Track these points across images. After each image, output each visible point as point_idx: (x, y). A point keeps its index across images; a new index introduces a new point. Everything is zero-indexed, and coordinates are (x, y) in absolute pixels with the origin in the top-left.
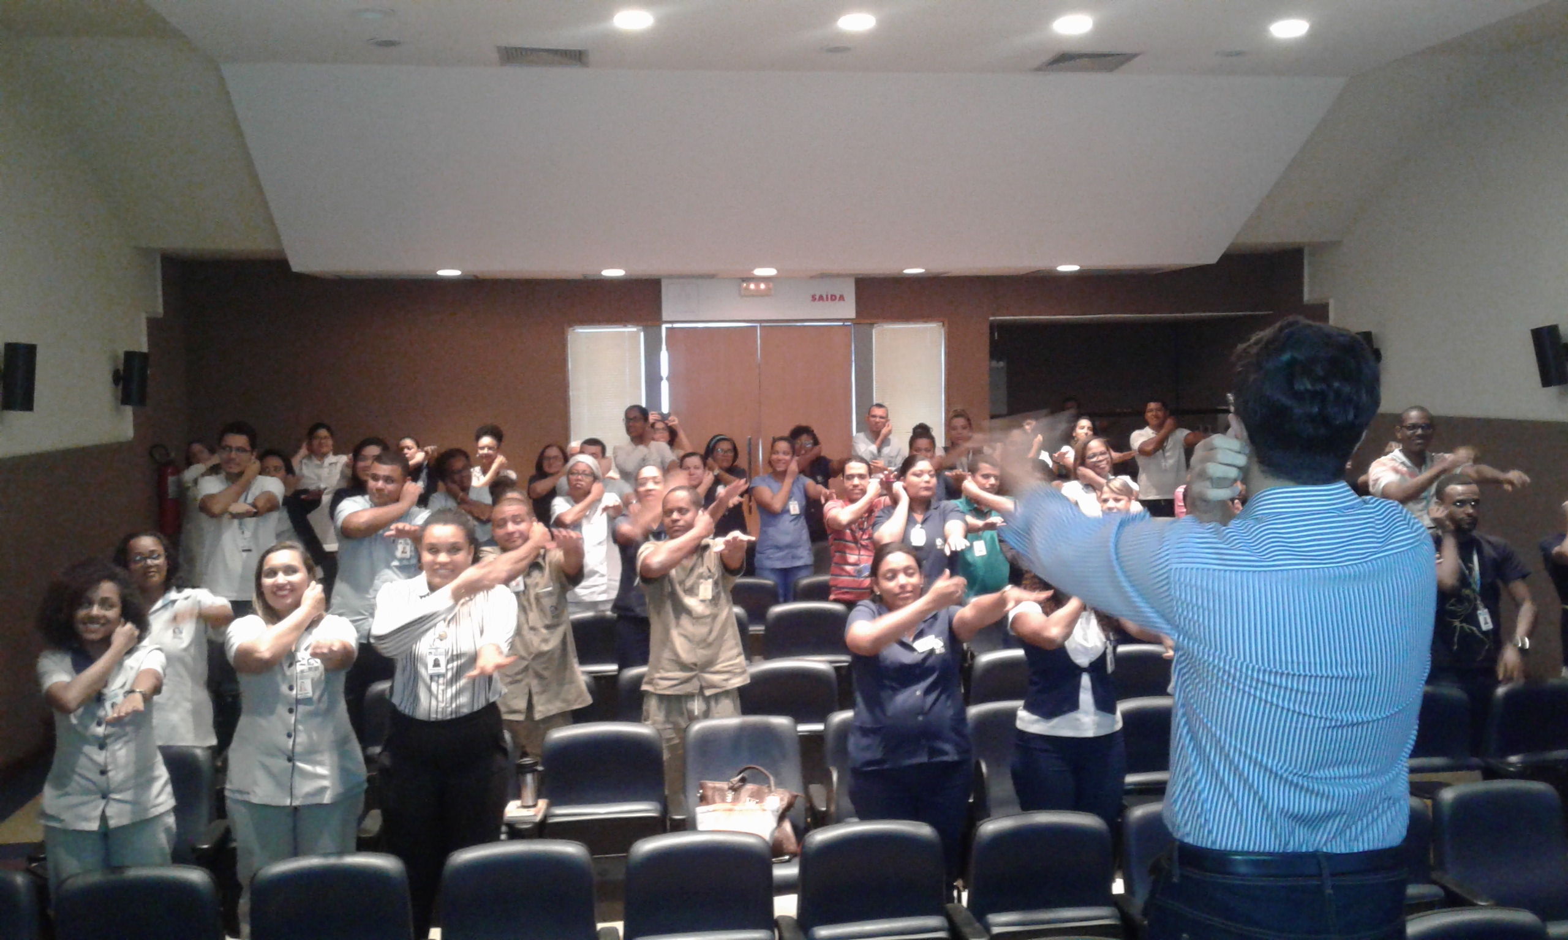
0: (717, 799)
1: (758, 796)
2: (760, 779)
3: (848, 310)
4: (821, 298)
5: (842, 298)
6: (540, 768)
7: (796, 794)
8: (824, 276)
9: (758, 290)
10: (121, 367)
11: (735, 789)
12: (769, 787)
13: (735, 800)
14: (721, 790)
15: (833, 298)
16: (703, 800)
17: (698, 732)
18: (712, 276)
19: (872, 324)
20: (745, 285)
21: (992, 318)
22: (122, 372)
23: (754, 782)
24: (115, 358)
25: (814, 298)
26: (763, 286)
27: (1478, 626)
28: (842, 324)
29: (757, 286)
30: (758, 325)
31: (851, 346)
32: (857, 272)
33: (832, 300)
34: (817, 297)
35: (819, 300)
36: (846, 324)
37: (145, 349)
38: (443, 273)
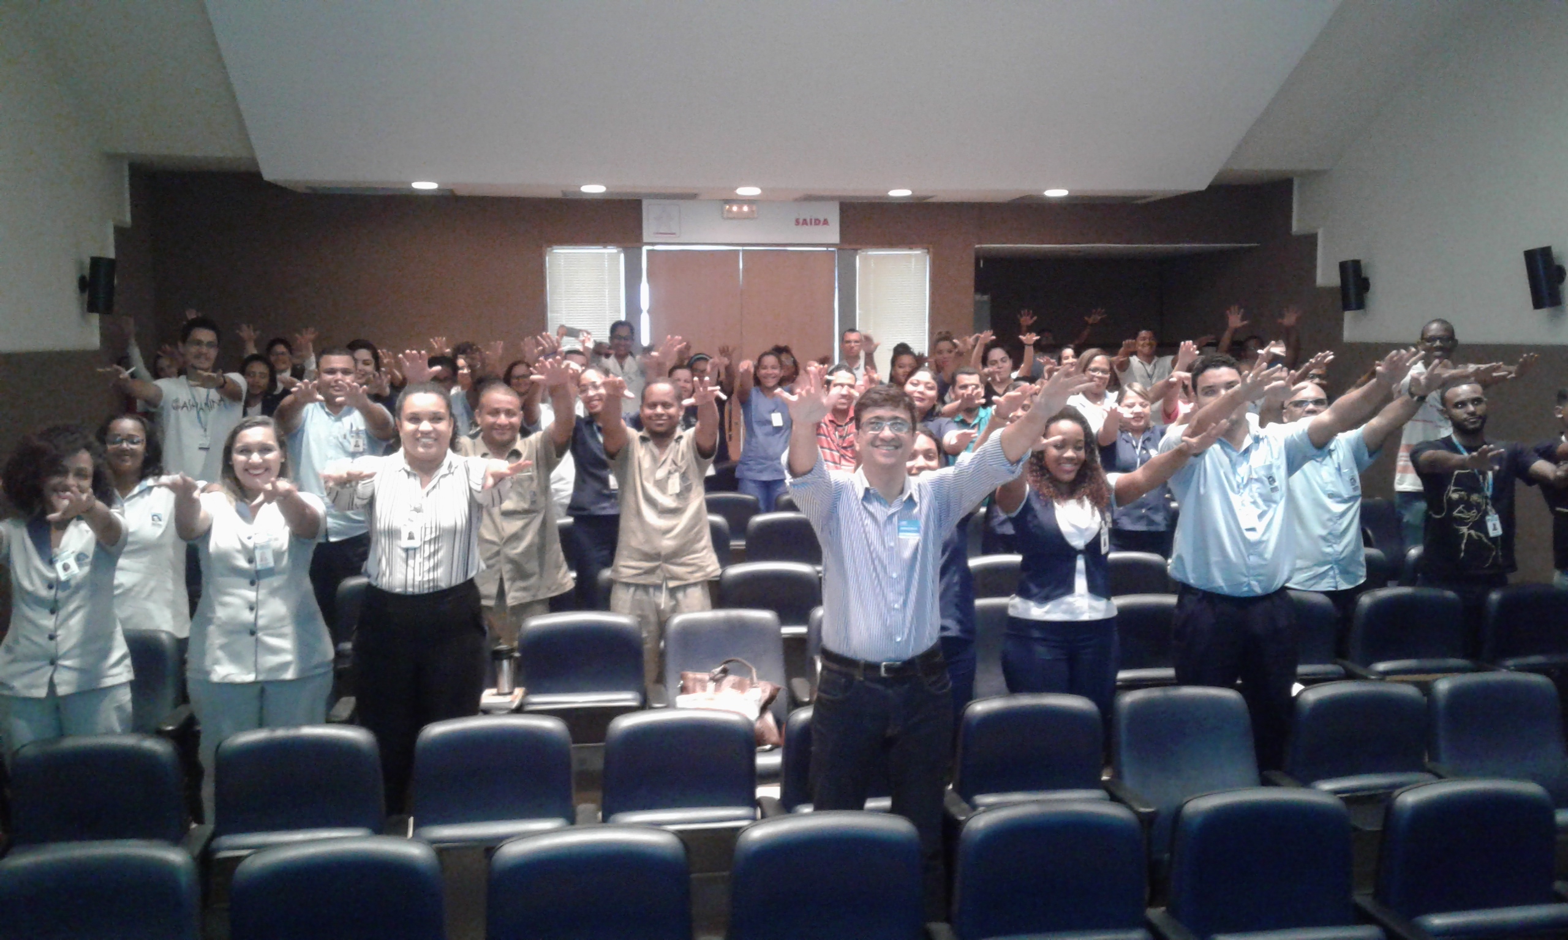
0: (698, 688)
1: (740, 687)
2: (743, 671)
3: (832, 234)
4: (805, 222)
5: (826, 222)
6: (517, 655)
7: (778, 686)
8: (809, 198)
9: (740, 212)
10: (87, 272)
11: (717, 680)
12: (752, 679)
13: (717, 689)
14: (702, 681)
15: (817, 222)
16: (684, 690)
17: (679, 624)
18: (693, 196)
19: (856, 250)
20: (728, 207)
21: (977, 246)
22: (88, 278)
23: (735, 673)
24: (81, 264)
25: (797, 222)
26: (745, 209)
27: (1486, 533)
28: (825, 249)
29: (740, 208)
30: (740, 248)
31: (834, 272)
32: (845, 194)
33: (816, 224)
34: (801, 221)
35: (803, 224)
36: (829, 249)
37: (111, 254)
38: (419, 185)
